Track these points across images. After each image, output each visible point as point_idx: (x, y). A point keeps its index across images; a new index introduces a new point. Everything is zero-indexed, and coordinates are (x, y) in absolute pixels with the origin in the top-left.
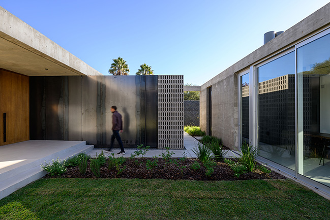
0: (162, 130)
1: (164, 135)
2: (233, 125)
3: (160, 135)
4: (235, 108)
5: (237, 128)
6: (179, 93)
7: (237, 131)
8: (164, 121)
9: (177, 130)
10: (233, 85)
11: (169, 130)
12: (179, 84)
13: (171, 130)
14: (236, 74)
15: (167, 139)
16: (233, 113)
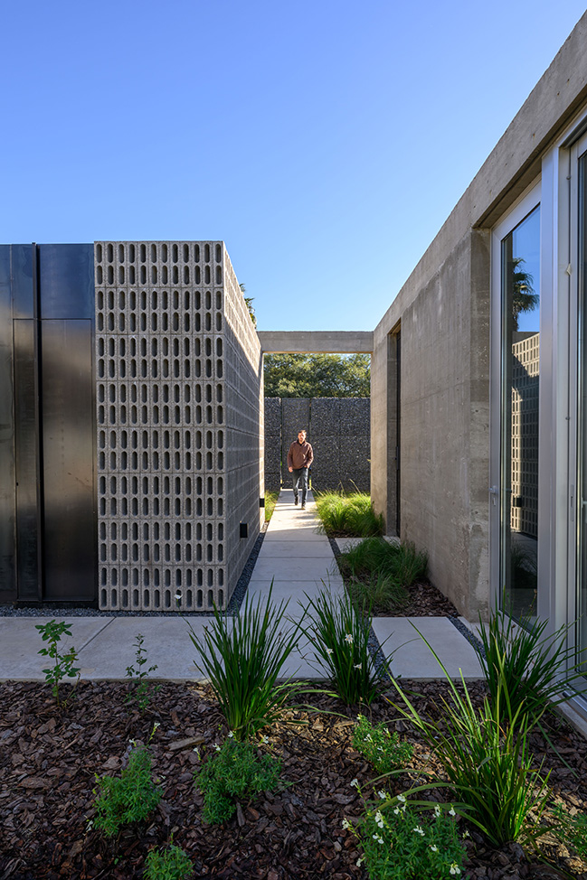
0: (121, 519)
1: (130, 541)
2: (465, 496)
3: (109, 542)
4: (476, 406)
5: (483, 508)
6: (204, 335)
7: (485, 525)
8: (130, 472)
9: (194, 520)
10: (467, 289)
11: (151, 519)
12: (203, 288)
13: (162, 519)
14: (483, 233)
15: (141, 564)
16: (467, 435)
